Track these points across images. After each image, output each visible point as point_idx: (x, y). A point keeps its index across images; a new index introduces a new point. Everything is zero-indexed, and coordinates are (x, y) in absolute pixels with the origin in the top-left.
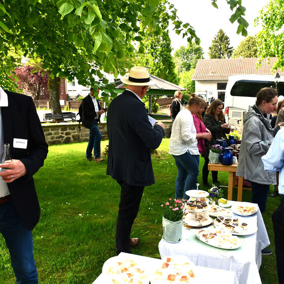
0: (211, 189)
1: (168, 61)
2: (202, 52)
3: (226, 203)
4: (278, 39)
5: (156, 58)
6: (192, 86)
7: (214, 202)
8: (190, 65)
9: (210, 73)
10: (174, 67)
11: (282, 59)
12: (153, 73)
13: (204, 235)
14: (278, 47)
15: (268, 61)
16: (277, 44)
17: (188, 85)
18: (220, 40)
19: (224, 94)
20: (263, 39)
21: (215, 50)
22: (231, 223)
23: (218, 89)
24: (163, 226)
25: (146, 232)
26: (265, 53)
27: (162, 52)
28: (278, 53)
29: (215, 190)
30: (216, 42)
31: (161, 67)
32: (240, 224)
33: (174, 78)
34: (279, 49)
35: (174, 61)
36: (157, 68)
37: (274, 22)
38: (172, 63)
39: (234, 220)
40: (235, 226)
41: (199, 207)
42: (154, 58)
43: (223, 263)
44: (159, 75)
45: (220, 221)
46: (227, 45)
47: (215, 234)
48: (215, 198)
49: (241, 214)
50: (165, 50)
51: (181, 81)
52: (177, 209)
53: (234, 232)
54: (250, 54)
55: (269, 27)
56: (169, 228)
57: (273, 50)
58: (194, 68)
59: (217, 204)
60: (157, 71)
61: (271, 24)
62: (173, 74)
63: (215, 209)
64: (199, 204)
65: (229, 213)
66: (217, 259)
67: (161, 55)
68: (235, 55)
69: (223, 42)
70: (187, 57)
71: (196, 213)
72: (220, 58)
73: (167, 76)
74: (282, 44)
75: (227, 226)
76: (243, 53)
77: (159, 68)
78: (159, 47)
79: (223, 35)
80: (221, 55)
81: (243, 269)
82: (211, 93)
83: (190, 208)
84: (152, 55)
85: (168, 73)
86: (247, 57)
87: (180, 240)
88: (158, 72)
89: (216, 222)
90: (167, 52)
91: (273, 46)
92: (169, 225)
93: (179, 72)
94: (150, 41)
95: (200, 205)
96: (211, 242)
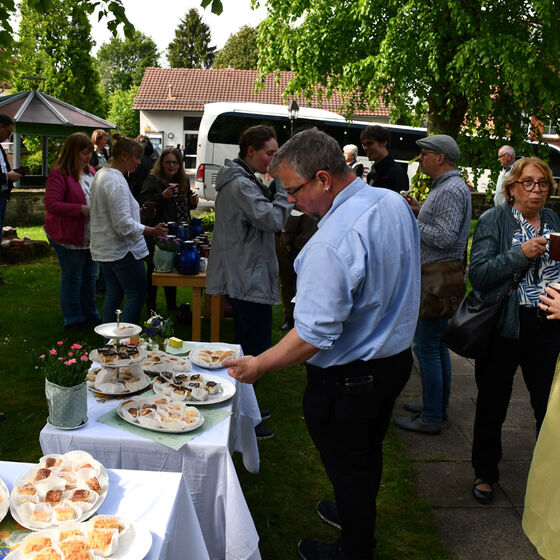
0: (150, 321)
1: (83, 67)
2: (157, 53)
3: (179, 346)
4: (296, 38)
5: (58, 59)
6: (134, 122)
7: (157, 346)
8: (131, 79)
9: (170, 95)
10: (97, 81)
11: (302, 74)
12: (53, 91)
13: (132, 411)
14: (295, 52)
15: (276, 79)
16: (293, 47)
17: (126, 119)
18: (191, 31)
19: (196, 140)
20: (269, 35)
21: (180, 52)
22: (186, 384)
23: (185, 129)
24: (48, 397)
25: (29, 417)
26: (272, 62)
27: (71, 47)
28: (295, 64)
29: (156, 322)
30: (184, 35)
31: (69, 79)
32: (203, 384)
33: (97, 102)
34: (298, 55)
35: (98, 69)
36: (60, 82)
37: (289, 5)
38: (93, 71)
39: (193, 378)
40: (193, 389)
41: (122, 357)
42: (54, 59)
43: (170, 459)
44: (64, 96)
45: (163, 381)
46: (205, 42)
47: (154, 407)
48: (156, 338)
49: (207, 365)
50: (78, 44)
51: (112, 111)
52: (74, 360)
53: (191, 400)
54: (248, 63)
55: (278, 12)
56: (58, 401)
57: (286, 57)
58: (138, 85)
59: (162, 348)
60: (61, 86)
61: (283, 7)
62: (96, 95)
63: (157, 359)
64: (123, 351)
65: (183, 364)
66: (156, 453)
67: (69, 54)
68: (220, 63)
69: (196, 36)
70: (125, 63)
71: (118, 368)
72: (190, 66)
73: (81, 99)
74: (302, 46)
75: (178, 388)
76: (235, 60)
77: (64, 80)
78: (65, 37)
79: (198, 21)
80: (193, 62)
81: (206, 466)
82: (171, 136)
83: (104, 359)
84: (50, 54)
85: (84, 93)
86: (242, 68)
87: (83, 423)
88: (63, 90)
89: (157, 384)
90: (83, 48)
91: (286, 49)
92: (58, 395)
93: (107, 92)
94: (46, 23)
95: (125, 351)
96: (144, 421)
